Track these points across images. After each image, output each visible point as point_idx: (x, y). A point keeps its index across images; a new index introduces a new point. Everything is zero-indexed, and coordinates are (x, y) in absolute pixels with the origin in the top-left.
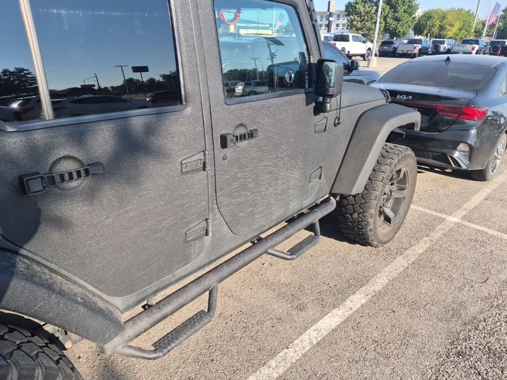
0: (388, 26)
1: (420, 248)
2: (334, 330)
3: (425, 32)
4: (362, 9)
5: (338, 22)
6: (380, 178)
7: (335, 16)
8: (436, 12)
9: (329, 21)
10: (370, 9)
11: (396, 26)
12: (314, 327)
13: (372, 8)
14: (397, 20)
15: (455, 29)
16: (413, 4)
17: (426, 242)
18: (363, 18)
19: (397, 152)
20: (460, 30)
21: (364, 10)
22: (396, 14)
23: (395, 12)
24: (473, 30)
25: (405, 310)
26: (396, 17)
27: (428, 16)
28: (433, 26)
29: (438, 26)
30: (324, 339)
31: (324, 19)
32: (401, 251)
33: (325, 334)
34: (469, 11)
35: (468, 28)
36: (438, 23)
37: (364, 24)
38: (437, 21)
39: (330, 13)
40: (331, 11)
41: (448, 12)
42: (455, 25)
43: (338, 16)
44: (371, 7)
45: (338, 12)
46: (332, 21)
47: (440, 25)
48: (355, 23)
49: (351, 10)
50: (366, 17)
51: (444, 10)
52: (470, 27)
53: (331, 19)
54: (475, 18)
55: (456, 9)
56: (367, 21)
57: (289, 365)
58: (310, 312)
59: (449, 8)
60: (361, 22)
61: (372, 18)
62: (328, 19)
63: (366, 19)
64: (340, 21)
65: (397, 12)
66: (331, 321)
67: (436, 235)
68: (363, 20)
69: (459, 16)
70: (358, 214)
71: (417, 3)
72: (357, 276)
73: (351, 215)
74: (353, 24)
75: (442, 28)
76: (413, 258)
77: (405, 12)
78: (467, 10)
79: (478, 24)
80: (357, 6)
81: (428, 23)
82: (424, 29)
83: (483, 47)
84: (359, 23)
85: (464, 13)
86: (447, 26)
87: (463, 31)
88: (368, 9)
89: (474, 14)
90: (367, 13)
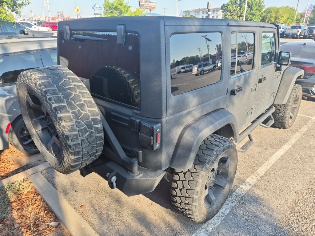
0: (247, 18)
1: (304, 129)
2: (283, 155)
3: (267, 20)
4: (231, 8)
5: (213, 15)
6: (292, 98)
7: (212, 11)
8: (273, 8)
9: (208, 14)
10: (236, 8)
11: (252, 18)
12: (274, 155)
13: (238, 8)
14: (253, 14)
15: (284, 19)
16: (262, 5)
17: (306, 127)
18: (232, 13)
19: (297, 87)
20: (287, 19)
21: (233, 9)
22: (252, 11)
23: (251, 10)
24: (295, 19)
25: (307, 149)
26: (252, 13)
27: (268, 11)
28: (271, 17)
29: (274, 17)
30: (280, 158)
31: (205, 13)
32: (297, 130)
33: (280, 157)
34: (292, 8)
35: (292, 18)
36: (274, 15)
37: (233, 17)
38: (274, 14)
39: (209, 9)
40: (209, 8)
41: (280, 8)
42: (284, 17)
43: (214, 11)
44: (236, 7)
45: (213, 9)
46: (210, 14)
47: (275, 17)
48: (227, 16)
49: (225, 9)
50: (234, 13)
51: (278, 8)
52: (293, 17)
53: (209, 13)
54: (296, 12)
55: (285, 7)
56: (234, 15)
57: (271, 165)
58: (270, 151)
59: (281, 6)
60: (231, 16)
61: (237, 14)
62: (208, 13)
63: (234, 14)
64: (214, 14)
65: (252, 10)
66: (280, 153)
67: (310, 124)
68: (232, 15)
69: (287, 11)
70: (282, 113)
71: (264, 5)
72: (283, 139)
73: (278, 114)
74: (226, 17)
75: (276, 18)
76: (303, 133)
77: (257, 10)
78: (291, 7)
79: (298, 15)
80: (229, 7)
81: (268, 15)
82: (266, 19)
83: (303, 30)
84: (230, 16)
85: (289, 9)
86: (280, 17)
87: (289, 20)
88: (235, 8)
89: (296, 10)
90: (235, 10)
